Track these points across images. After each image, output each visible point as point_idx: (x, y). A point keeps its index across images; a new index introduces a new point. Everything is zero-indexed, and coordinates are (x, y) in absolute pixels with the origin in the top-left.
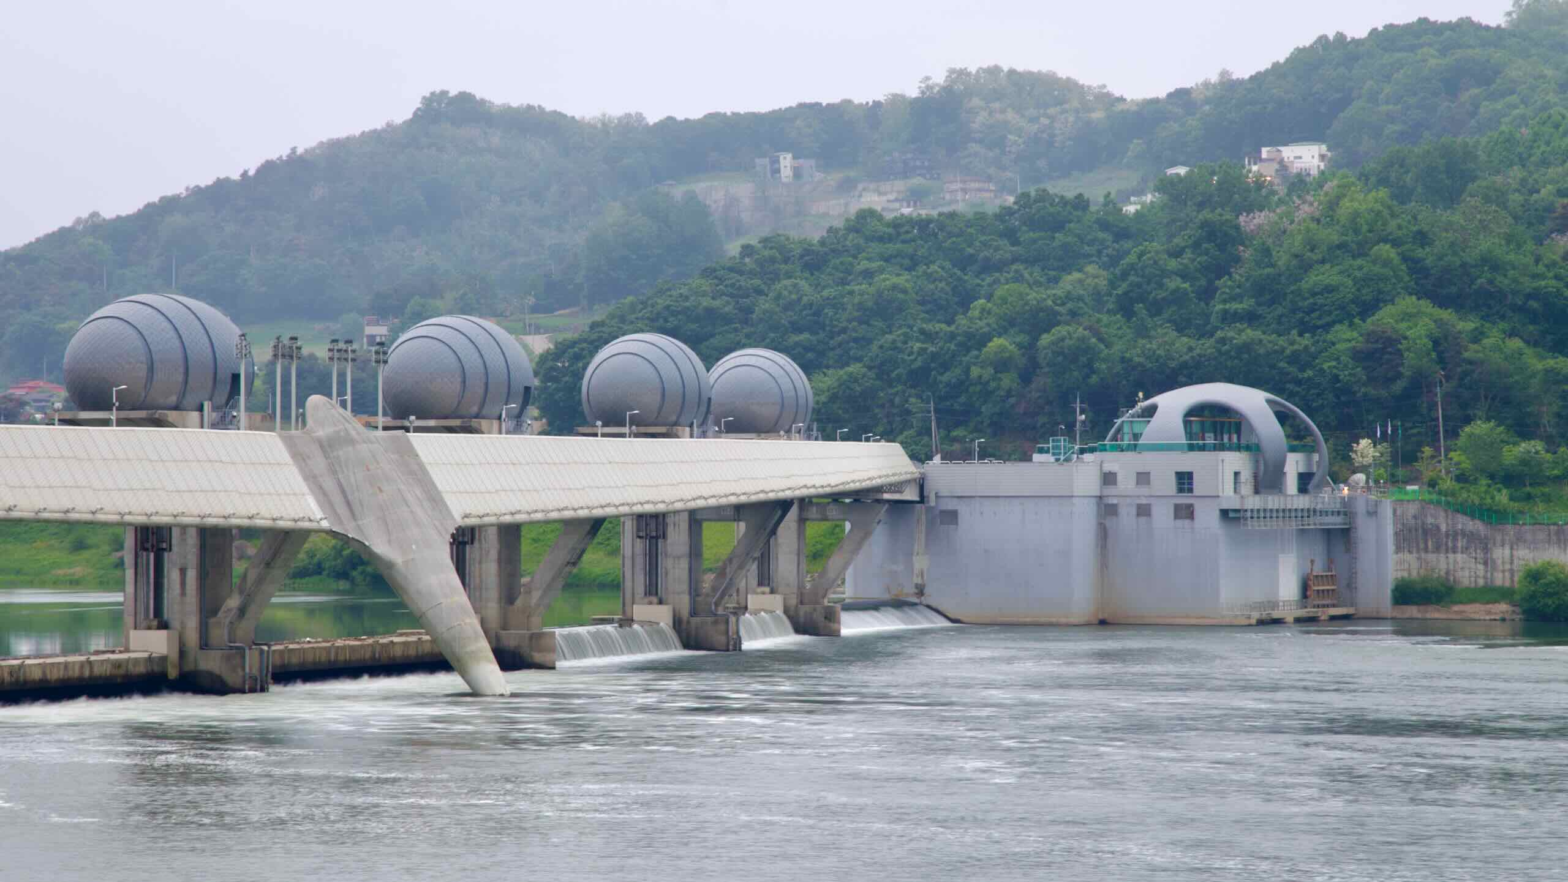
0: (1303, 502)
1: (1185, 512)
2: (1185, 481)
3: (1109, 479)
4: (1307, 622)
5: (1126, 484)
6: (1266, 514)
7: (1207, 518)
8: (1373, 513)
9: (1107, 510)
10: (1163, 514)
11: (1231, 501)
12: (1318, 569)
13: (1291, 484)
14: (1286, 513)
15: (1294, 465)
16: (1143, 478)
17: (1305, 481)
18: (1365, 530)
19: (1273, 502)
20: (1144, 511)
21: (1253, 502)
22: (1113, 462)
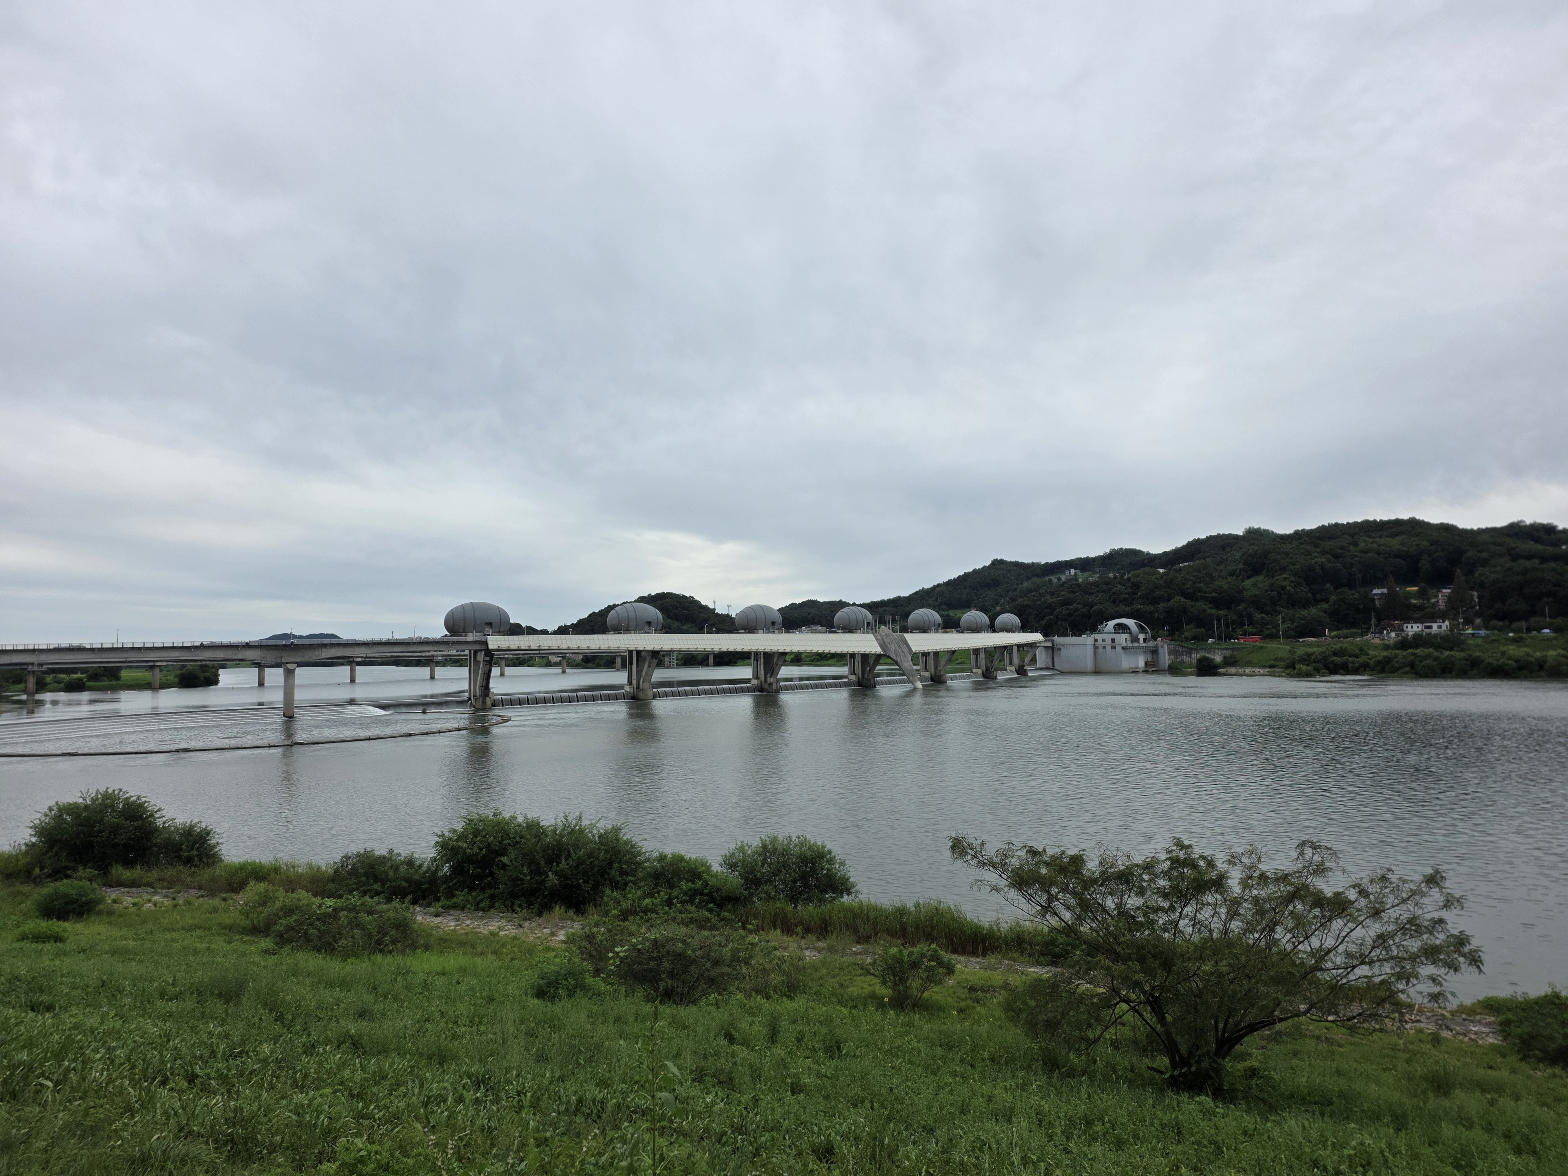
0: (1144, 645)
1: (1114, 648)
2: (1113, 640)
3: (1096, 640)
4: (1146, 672)
5: (1100, 641)
6: (1133, 648)
7: (1119, 649)
8: (1162, 647)
9: (1096, 647)
10: (1109, 648)
11: (1124, 644)
12: (1150, 659)
13: (1142, 641)
14: (1139, 647)
15: (1141, 636)
16: (1104, 640)
17: (1145, 640)
18: (1161, 650)
19: (1136, 645)
20: (1104, 647)
21: (1130, 645)
22: (1097, 636)
